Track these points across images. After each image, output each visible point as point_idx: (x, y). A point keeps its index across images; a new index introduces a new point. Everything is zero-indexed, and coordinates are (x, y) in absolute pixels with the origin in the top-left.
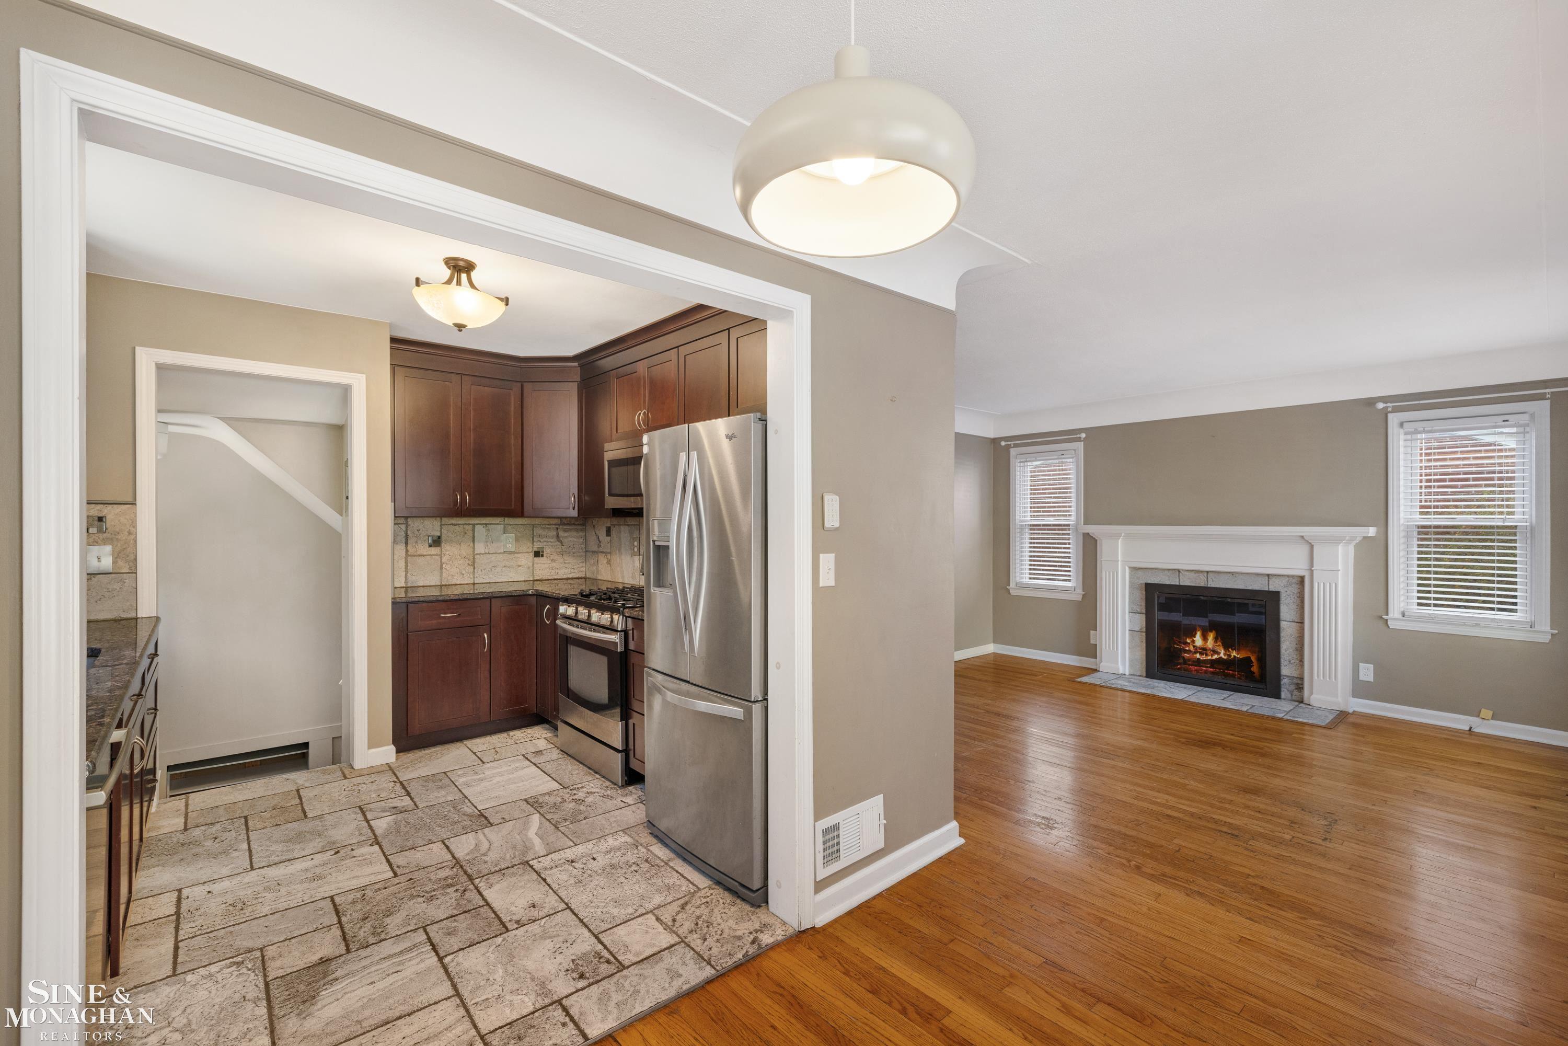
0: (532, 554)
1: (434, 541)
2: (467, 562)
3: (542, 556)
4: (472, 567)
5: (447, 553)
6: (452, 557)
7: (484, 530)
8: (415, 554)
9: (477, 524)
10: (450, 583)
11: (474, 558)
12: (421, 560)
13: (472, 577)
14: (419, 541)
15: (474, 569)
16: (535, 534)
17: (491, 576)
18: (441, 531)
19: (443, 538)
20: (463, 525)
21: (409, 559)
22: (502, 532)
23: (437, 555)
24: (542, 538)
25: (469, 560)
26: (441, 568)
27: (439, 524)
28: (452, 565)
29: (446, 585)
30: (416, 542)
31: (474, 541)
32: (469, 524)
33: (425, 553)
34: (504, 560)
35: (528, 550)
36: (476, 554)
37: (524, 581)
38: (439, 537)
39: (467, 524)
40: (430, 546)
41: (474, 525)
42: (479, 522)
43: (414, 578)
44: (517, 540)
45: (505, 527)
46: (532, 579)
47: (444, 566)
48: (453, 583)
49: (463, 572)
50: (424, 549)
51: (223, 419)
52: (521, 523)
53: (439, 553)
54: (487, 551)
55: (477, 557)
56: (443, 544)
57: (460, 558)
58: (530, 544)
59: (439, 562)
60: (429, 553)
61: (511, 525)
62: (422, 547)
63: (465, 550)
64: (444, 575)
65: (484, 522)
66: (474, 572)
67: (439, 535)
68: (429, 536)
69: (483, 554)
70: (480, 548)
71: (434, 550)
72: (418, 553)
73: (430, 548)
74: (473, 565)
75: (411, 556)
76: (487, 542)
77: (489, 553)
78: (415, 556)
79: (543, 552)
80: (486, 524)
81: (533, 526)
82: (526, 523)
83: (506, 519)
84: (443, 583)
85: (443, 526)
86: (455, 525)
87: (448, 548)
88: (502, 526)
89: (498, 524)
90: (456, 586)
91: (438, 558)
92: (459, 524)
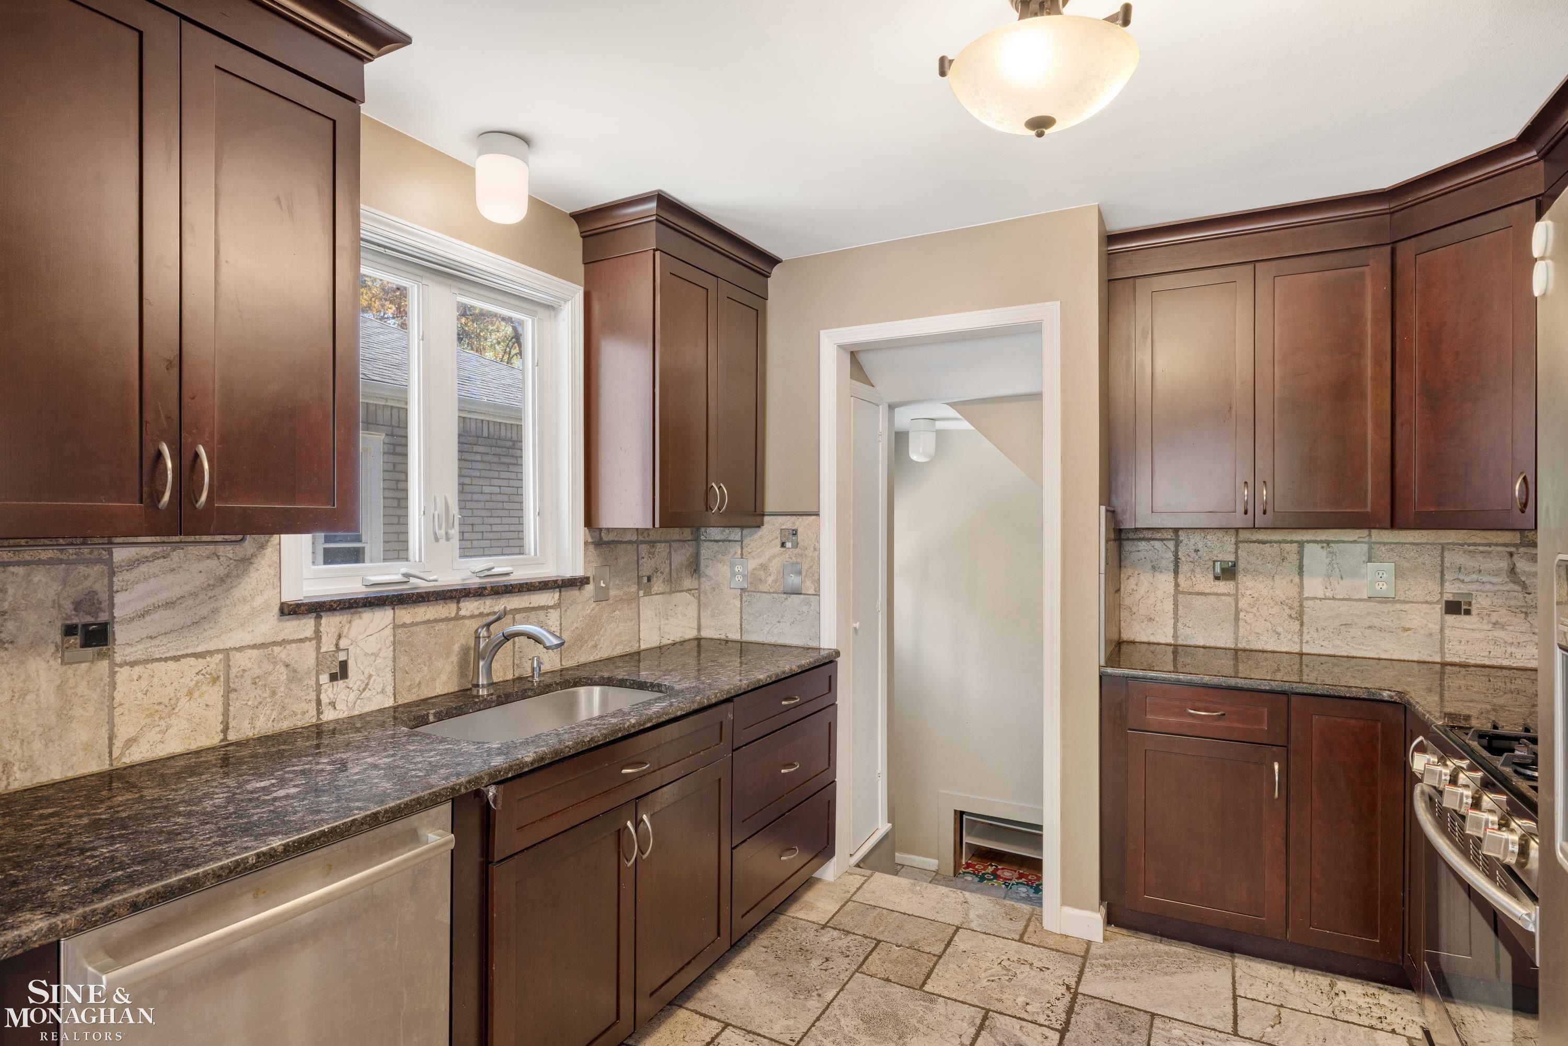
0: (1439, 608)
1: (1223, 570)
2: (1288, 611)
3: (1468, 612)
4: (1297, 623)
5: (1248, 592)
6: (1258, 599)
7: (1324, 553)
8: (1190, 590)
9: (1308, 542)
10: (1253, 647)
11: (1301, 606)
12: (1199, 601)
13: (1297, 640)
14: (1198, 570)
15: (1302, 625)
16: (1447, 564)
17: (1338, 642)
18: (1236, 552)
19: (1241, 564)
20: (1280, 542)
21: (1181, 598)
22: (1365, 558)
23: (1229, 595)
24: (1468, 574)
25: (1291, 608)
26: (1237, 619)
27: (1233, 540)
28: (1258, 614)
29: (1245, 650)
30: (1193, 571)
31: (1301, 573)
32: (1292, 542)
33: (1207, 591)
34: (1368, 614)
35: (1428, 598)
36: (1307, 599)
37: (1418, 662)
38: (1235, 564)
39: (1286, 542)
40: (1217, 578)
41: (1301, 544)
42: (1313, 538)
43: (1188, 631)
44: (1399, 574)
45: (1370, 549)
46: (1438, 660)
47: (1242, 615)
48: (1259, 646)
49: (1280, 630)
50: (1205, 582)
51: (950, 404)
52: (1411, 540)
53: (1233, 591)
54: (1329, 594)
55: (1307, 604)
56: (1240, 577)
57: (1272, 603)
58: (1435, 587)
59: (1233, 608)
60: (1215, 590)
61: (1385, 544)
62: (1203, 580)
63: (1283, 587)
64: (1242, 631)
65: (1324, 538)
66: (1301, 631)
67: (1233, 559)
68: (1214, 562)
69: (1321, 599)
70: (1314, 586)
71: (1224, 587)
72: (1196, 589)
73: (1217, 582)
74: (1300, 617)
75: (1183, 593)
76: (1329, 576)
77: (1334, 599)
78: (1190, 593)
79: (1470, 604)
80: (1328, 543)
81: (1443, 547)
82: (1424, 540)
83: (1374, 532)
84: (1240, 646)
85: (1240, 545)
86: (1264, 542)
87: (1250, 584)
88: (1365, 547)
89: (1355, 542)
90: (1265, 654)
91: (1230, 599)
92: (1271, 542)
